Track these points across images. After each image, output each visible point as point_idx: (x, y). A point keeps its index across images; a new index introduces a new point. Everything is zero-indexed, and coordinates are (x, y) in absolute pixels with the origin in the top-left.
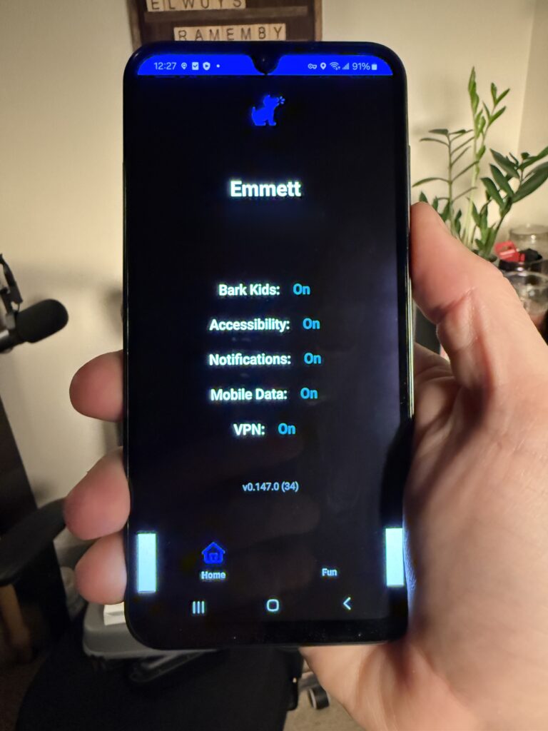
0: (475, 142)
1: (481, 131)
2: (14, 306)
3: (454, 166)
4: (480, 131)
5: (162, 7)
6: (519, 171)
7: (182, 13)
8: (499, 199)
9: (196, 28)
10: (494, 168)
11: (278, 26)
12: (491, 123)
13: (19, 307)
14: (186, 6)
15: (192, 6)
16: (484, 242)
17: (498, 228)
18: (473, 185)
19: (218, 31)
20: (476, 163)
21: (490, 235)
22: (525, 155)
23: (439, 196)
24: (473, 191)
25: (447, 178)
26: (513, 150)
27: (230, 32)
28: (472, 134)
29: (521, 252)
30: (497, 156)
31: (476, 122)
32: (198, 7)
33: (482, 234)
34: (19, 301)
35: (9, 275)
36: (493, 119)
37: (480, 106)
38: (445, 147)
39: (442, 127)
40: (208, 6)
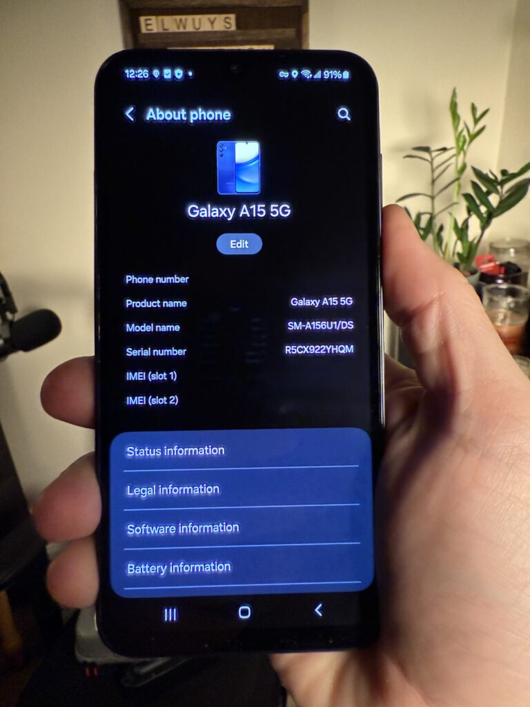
0: (457, 160)
1: (462, 149)
2: (9, 316)
3: (437, 182)
4: (461, 149)
5: (155, 29)
6: (499, 187)
7: (174, 34)
8: (479, 215)
10: (475, 185)
12: (471, 140)
13: (14, 317)
14: (179, 28)
15: (185, 28)
16: (465, 255)
17: (479, 241)
18: (455, 200)
20: (458, 179)
21: (471, 249)
22: (504, 172)
23: (422, 211)
24: (455, 206)
25: (429, 193)
26: (492, 168)
28: (454, 152)
29: (501, 265)
30: (478, 173)
31: (458, 140)
32: (190, 29)
33: (463, 248)
34: (14, 311)
35: (5, 287)
36: (473, 137)
37: (461, 126)
38: (428, 164)
39: (424, 145)
40: (199, 29)
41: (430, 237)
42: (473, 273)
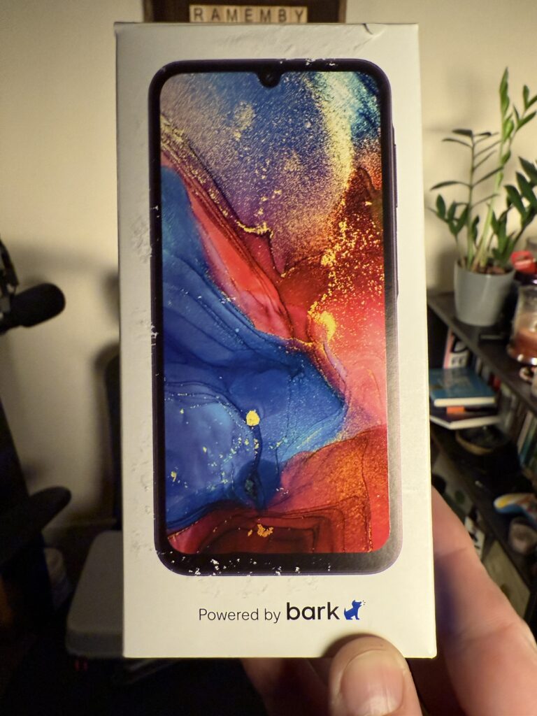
0: (501, 148)
1: (509, 135)
2: (10, 288)
3: (476, 171)
8: (521, 208)
9: (213, 7)
10: (520, 178)
11: (299, 9)
12: (519, 125)
13: (15, 290)
16: (501, 251)
17: (518, 237)
18: (495, 192)
19: (235, 11)
20: (500, 169)
21: (508, 247)
23: (458, 201)
24: (495, 198)
25: (468, 182)
27: (249, 12)
28: (499, 137)
30: (524, 163)
31: (505, 125)
33: (500, 243)
34: (15, 283)
35: (6, 257)
36: (522, 123)
37: (510, 111)
38: (468, 150)
39: (466, 128)
41: (465, 230)
42: (508, 271)
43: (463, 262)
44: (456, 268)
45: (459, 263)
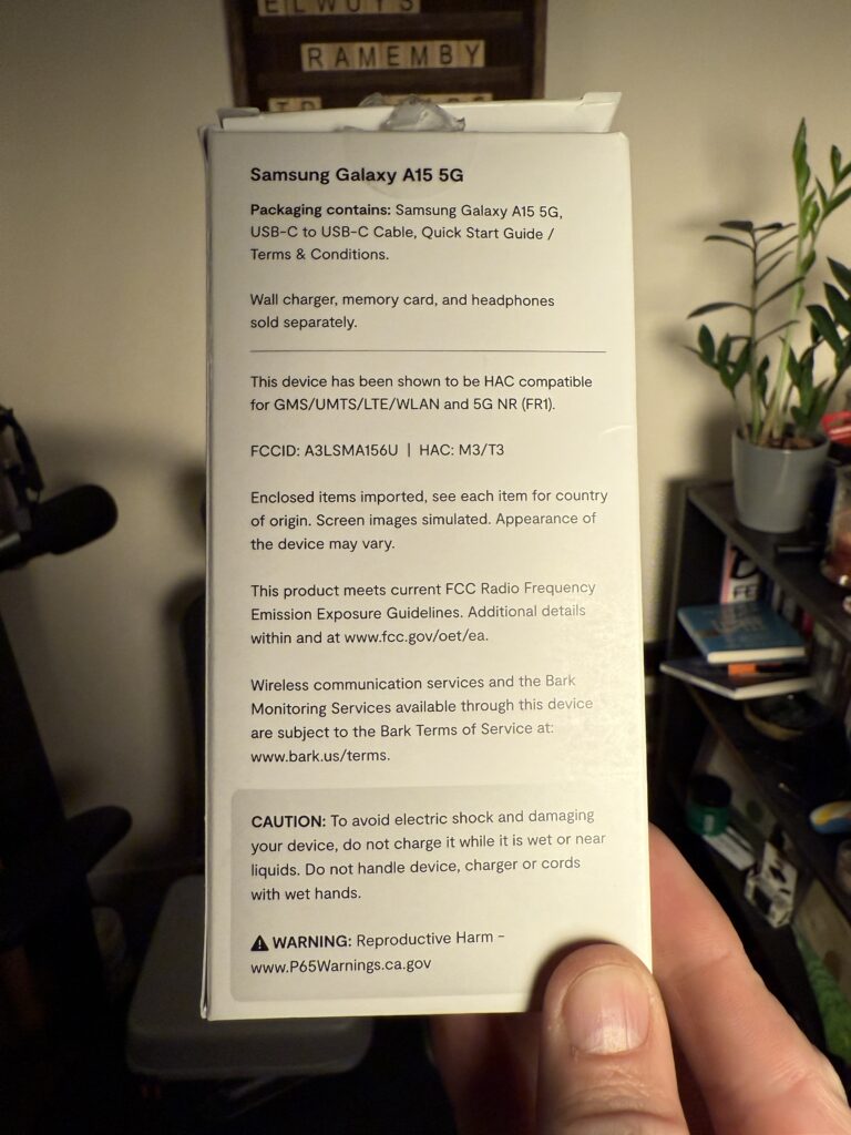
0: (800, 245)
1: (811, 227)
2: (31, 495)
3: (762, 285)
4: (809, 228)
5: (281, 9)
7: (313, 19)
8: (835, 342)
9: (337, 46)
10: (831, 291)
11: (472, 44)
12: (828, 211)
13: (38, 497)
14: (322, 8)
15: (332, 8)
16: (806, 411)
17: (832, 388)
18: (792, 318)
19: (372, 50)
20: (799, 280)
21: (817, 402)
23: (732, 334)
24: (793, 327)
25: (748, 304)
27: (393, 51)
28: (795, 231)
30: (837, 268)
31: (803, 211)
32: (341, 9)
33: (802, 399)
34: (38, 486)
35: (22, 442)
36: (831, 206)
37: (812, 186)
38: (749, 253)
39: (743, 219)
40: (358, 8)
41: (746, 380)
42: (817, 443)
43: (746, 432)
44: (735, 440)
45: (740, 434)
